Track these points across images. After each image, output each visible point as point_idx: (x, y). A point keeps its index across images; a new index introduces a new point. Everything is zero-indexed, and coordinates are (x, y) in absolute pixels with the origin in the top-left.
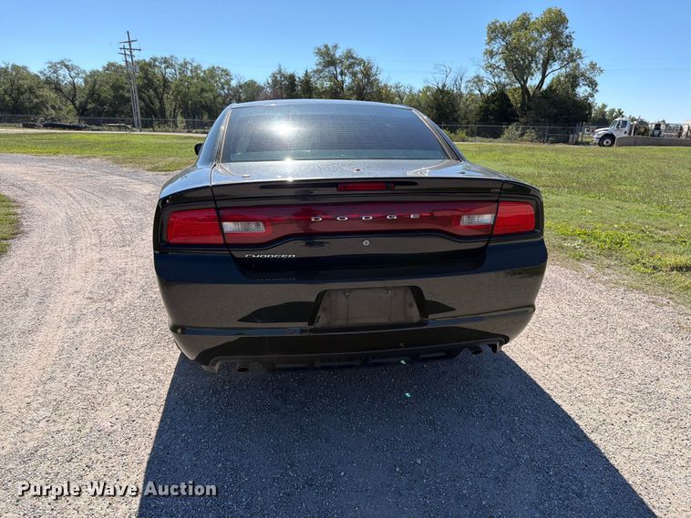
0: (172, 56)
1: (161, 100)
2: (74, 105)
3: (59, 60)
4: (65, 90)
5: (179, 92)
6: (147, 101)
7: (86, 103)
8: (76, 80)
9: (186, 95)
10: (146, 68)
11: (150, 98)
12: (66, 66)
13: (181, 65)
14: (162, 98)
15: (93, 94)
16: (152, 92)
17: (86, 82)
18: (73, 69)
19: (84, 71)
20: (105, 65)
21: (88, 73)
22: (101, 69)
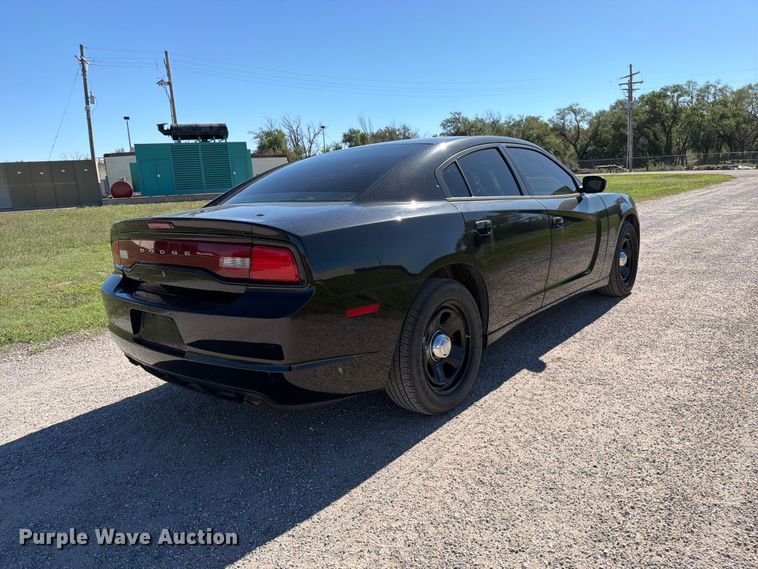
0: (690, 82)
1: (668, 134)
2: (576, 148)
3: (567, 106)
4: (569, 135)
5: (690, 124)
6: (652, 137)
7: (587, 145)
8: (581, 124)
9: (699, 125)
10: (654, 100)
11: (655, 134)
12: (574, 112)
13: (701, 90)
14: (670, 132)
15: (595, 135)
16: (658, 127)
17: (591, 124)
18: (579, 113)
19: (590, 114)
20: (613, 103)
21: (594, 115)
22: (607, 109)
